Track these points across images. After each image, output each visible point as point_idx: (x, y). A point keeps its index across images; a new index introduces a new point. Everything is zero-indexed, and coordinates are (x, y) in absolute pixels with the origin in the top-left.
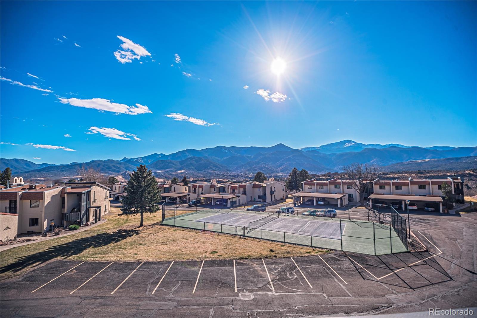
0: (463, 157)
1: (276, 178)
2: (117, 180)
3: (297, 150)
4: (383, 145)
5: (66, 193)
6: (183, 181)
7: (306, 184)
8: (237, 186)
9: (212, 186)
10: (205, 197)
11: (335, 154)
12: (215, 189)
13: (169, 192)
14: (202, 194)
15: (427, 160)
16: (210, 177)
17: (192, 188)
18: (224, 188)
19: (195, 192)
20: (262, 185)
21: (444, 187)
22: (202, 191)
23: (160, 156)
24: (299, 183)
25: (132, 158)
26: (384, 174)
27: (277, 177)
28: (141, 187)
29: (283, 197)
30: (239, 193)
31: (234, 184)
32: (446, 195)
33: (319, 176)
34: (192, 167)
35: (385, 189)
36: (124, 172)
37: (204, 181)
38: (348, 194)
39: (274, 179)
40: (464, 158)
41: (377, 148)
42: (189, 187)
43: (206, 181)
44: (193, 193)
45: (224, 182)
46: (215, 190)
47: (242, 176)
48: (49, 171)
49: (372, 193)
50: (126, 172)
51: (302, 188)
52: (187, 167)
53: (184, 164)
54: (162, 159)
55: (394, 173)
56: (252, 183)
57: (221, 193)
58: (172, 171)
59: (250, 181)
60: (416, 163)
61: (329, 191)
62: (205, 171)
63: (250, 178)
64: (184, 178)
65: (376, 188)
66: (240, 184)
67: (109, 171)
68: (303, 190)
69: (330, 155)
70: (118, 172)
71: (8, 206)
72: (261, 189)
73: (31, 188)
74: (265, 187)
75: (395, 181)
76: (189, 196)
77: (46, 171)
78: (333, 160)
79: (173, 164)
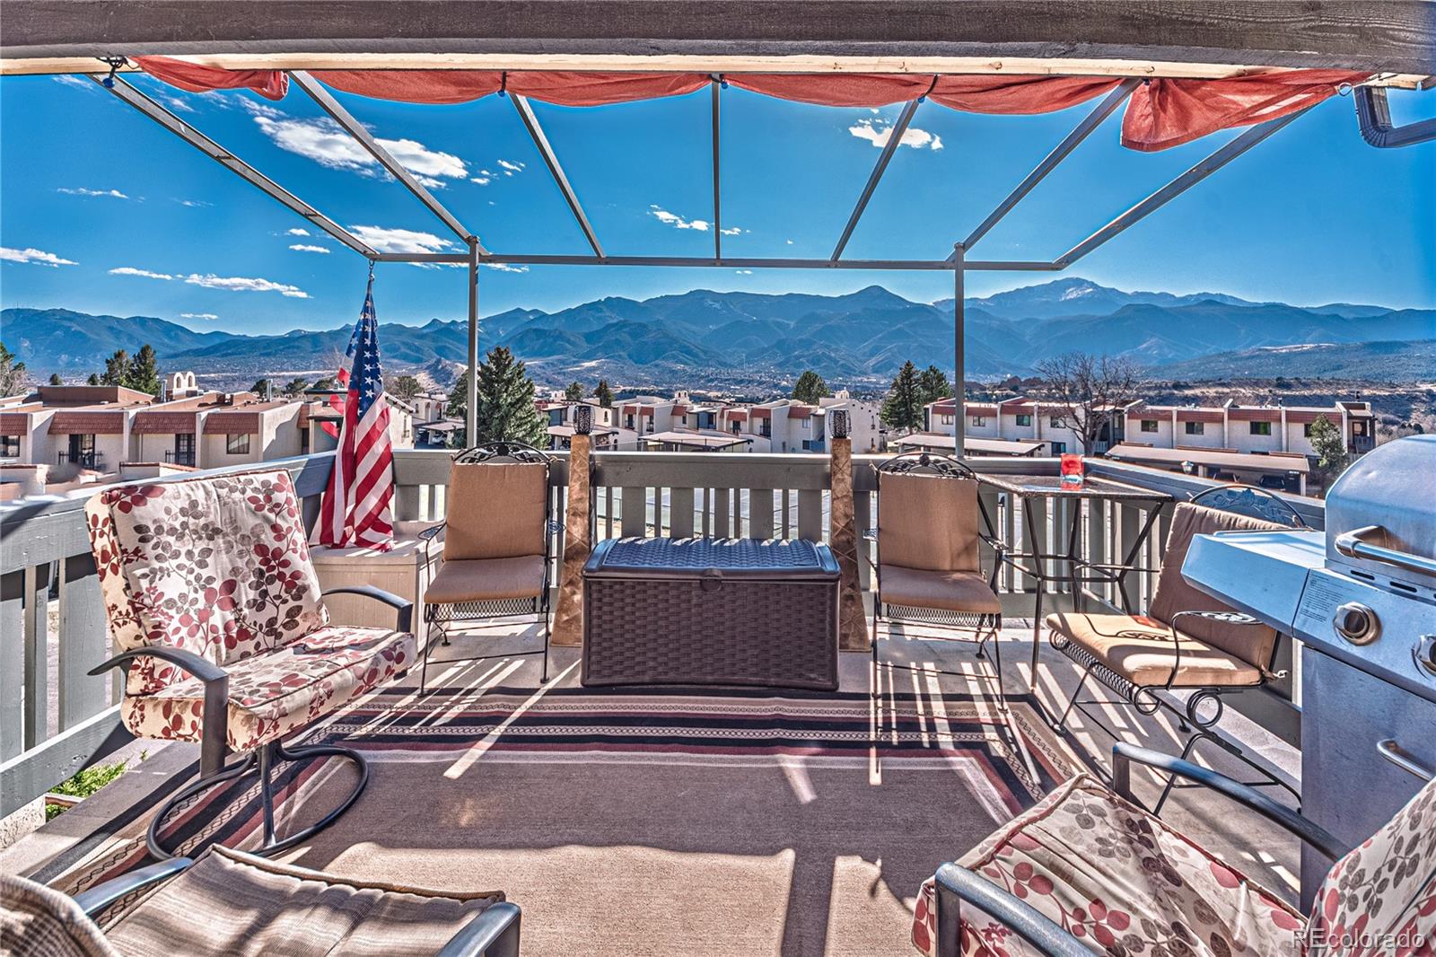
0: (1416, 339)
1: (859, 389)
2: (418, 385)
3: (922, 308)
4: (1178, 295)
5: (311, 418)
6: (599, 393)
7: (936, 410)
8: (746, 411)
9: (678, 411)
10: (659, 441)
11: (1037, 320)
12: (684, 418)
13: (561, 425)
14: (651, 430)
15: (1308, 346)
16: (669, 383)
17: (624, 413)
18: (711, 416)
19: (630, 426)
20: (813, 412)
21: (1319, 431)
22: (651, 423)
23: (531, 317)
24: (918, 408)
25: (454, 322)
26: (1177, 386)
27: (863, 387)
28: (498, 406)
29: (873, 446)
30: (751, 432)
31: (737, 404)
32: (1323, 453)
33: (985, 389)
34: (622, 353)
35: (1156, 431)
36: (433, 361)
37: (653, 395)
38: (1053, 443)
39: (847, 393)
40: (1418, 342)
41: (1161, 305)
42: (616, 410)
43: (661, 395)
44: (626, 428)
45: (709, 400)
46: (684, 422)
47: (760, 383)
48: (230, 354)
49: (1119, 440)
50: (439, 362)
51: (927, 423)
52: (607, 351)
53: (598, 342)
54: (535, 327)
55: (1205, 383)
56: (786, 403)
57: (700, 431)
58: (563, 362)
59: (782, 398)
60: (1276, 355)
61: (1002, 432)
62: (657, 366)
63: (785, 389)
64: (601, 384)
65: (1132, 427)
66: (755, 406)
67: (394, 357)
68: (927, 429)
69: (1019, 323)
70: (418, 361)
71: (173, 449)
72: (811, 422)
73: (221, 402)
74: (823, 416)
75: (1188, 408)
76: (616, 437)
77: (223, 356)
78: (1027, 338)
79: (568, 341)
